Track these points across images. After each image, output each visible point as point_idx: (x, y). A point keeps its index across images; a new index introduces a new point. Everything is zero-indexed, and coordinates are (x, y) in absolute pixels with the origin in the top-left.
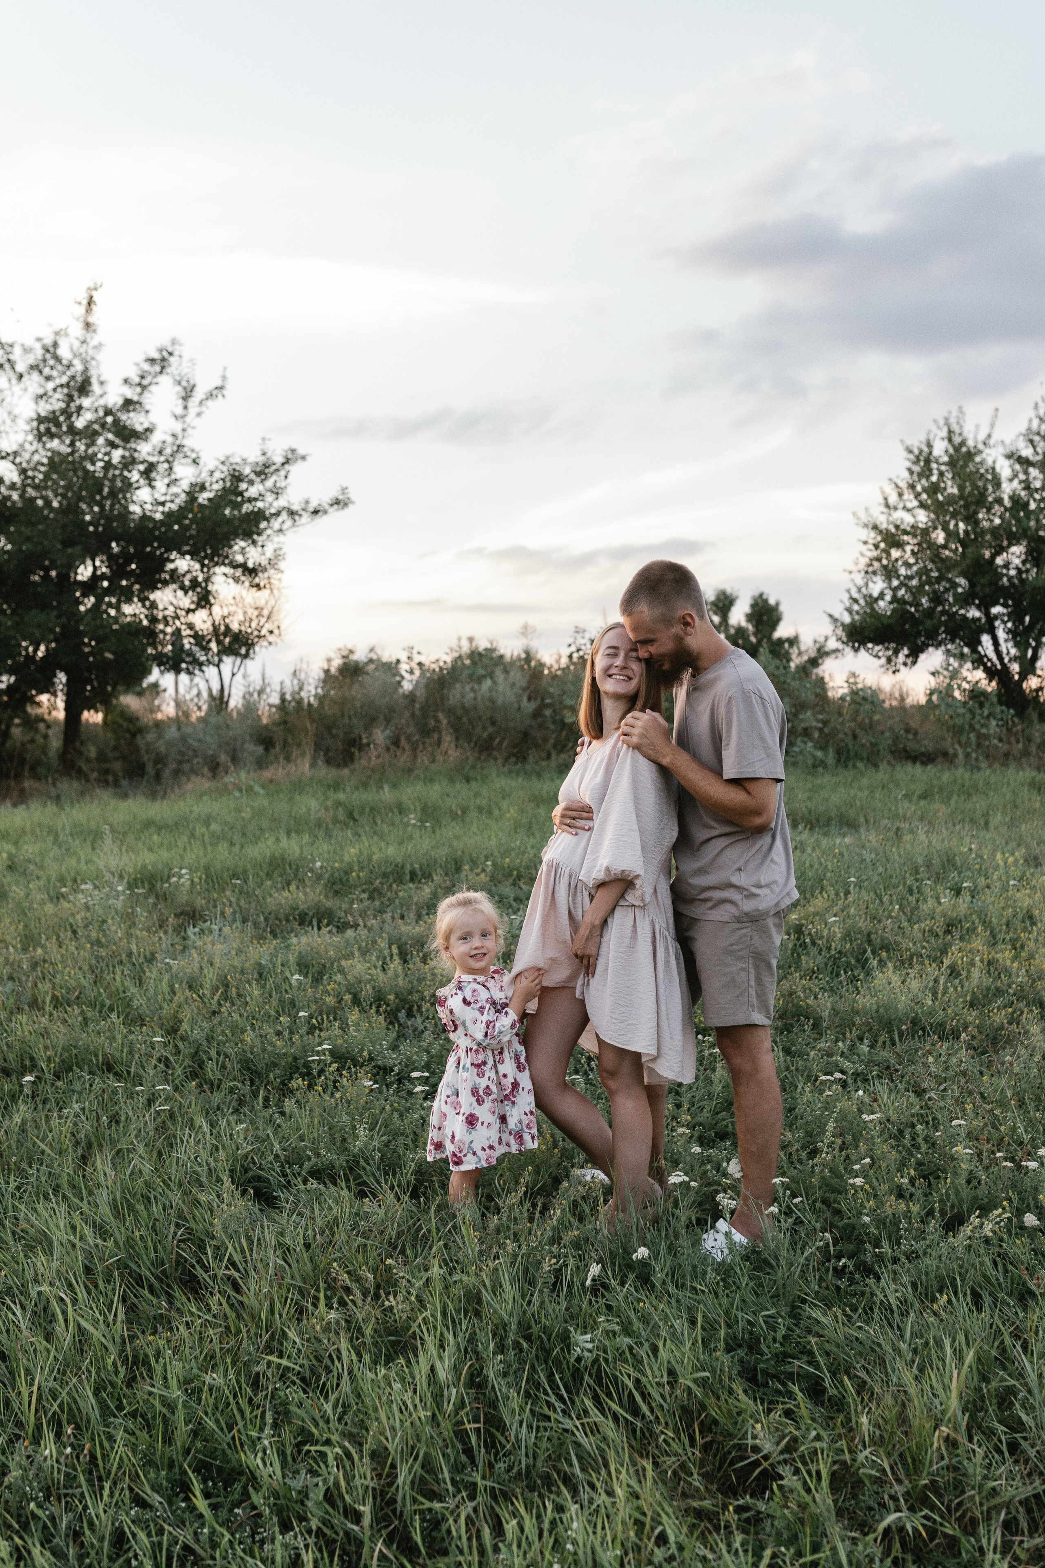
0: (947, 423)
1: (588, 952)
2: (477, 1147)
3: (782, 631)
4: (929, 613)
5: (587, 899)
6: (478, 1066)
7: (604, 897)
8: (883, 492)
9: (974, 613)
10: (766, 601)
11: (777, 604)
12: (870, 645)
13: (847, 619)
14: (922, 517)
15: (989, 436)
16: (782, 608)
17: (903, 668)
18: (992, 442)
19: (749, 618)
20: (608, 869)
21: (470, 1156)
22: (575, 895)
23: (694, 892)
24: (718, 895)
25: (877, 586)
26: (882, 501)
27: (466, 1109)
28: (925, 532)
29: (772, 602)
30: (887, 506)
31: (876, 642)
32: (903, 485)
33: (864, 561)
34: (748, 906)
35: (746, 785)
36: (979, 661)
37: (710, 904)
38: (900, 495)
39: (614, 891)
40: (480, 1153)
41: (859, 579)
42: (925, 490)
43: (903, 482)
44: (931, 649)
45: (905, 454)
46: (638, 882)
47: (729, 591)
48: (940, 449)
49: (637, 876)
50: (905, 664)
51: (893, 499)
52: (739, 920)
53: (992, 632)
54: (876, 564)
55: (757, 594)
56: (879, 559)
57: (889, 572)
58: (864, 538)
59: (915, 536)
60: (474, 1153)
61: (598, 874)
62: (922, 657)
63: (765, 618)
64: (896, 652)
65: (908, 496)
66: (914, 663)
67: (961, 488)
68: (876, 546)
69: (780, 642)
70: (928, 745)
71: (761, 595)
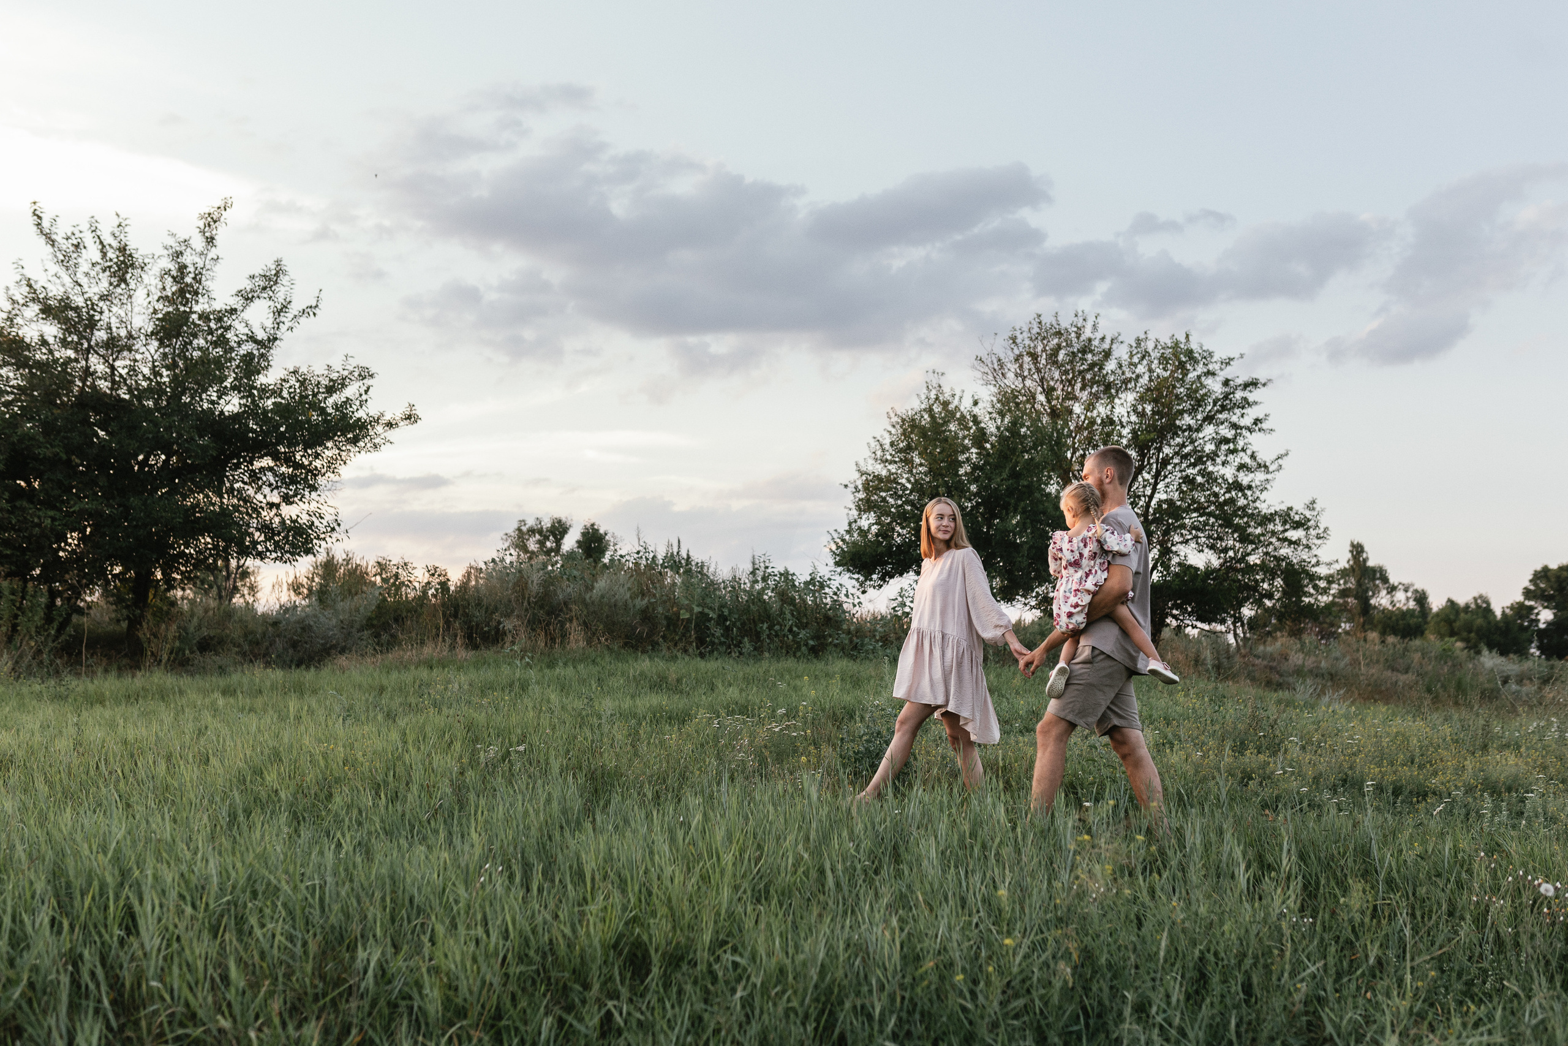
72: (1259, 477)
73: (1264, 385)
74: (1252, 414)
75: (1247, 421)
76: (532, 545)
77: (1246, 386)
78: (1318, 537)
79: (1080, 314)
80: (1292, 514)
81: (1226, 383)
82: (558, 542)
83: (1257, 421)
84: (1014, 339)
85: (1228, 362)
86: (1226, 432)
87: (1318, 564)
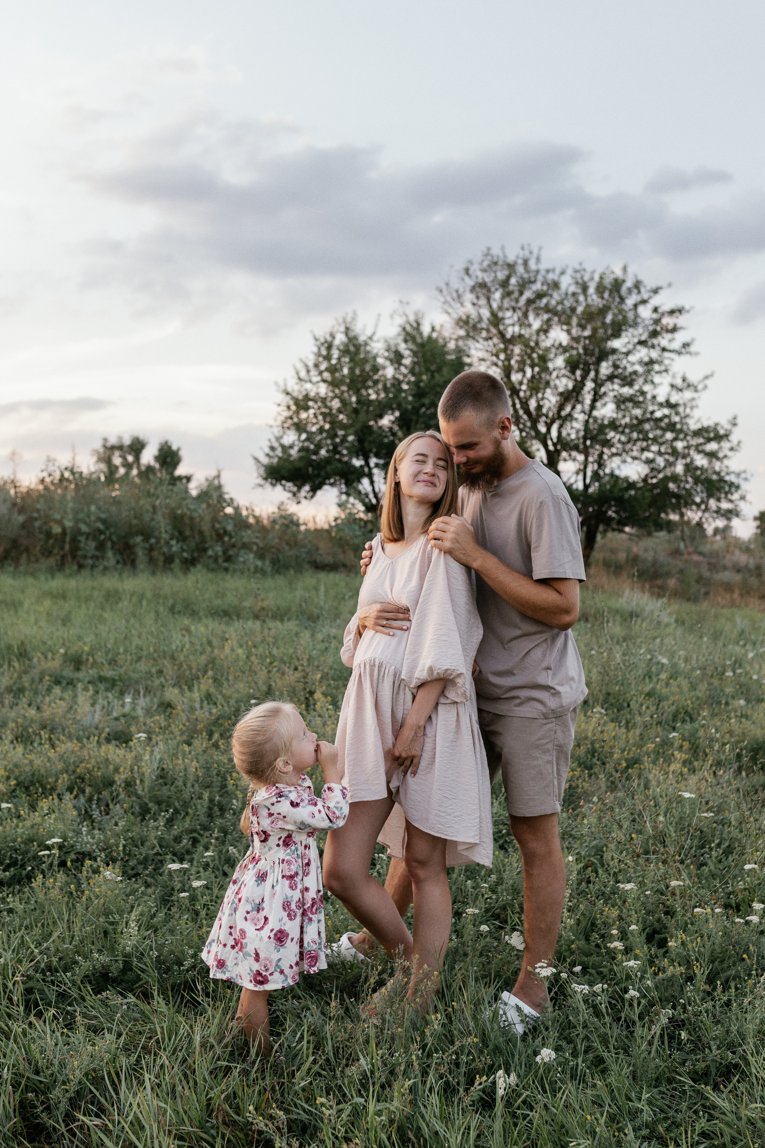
0: (344, 322)
1: (414, 753)
2: (285, 965)
3: (181, 471)
4: (327, 461)
5: (409, 697)
6: (291, 877)
7: (426, 696)
8: (296, 369)
9: (357, 463)
10: (170, 447)
11: (179, 449)
12: (283, 482)
13: (265, 461)
14: (323, 390)
15: (374, 334)
16: (182, 453)
17: (304, 501)
18: (375, 338)
19: (157, 458)
20: (431, 669)
21: (277, 975)
22: (398, 693)
23: (498, 692)
24: (524, 694)
25: (291, 437)
26: (296, 376)
27: (273, 924)
28: (324, 400)
29: (174, 447)
30: (300, 379)
31: (288, 480)
32: (311, 364)
33: (281, 419)
34: (552, 703)
35: (557, 585)
36: (361, 496)
37: (517, 701)
38: (308, 371)
39: (435, 690)
40: (287, 971)
41: (277, 431)
42: (327, 370)
43: (311, 361)
44: (326, 487)
45: (312, 341)
46: (460, 681)
47: (141, 437)
48: (340, 339)
49: (459, 675)
50: (306, 498)
51: (303, 374)
52: (545, 717)
53: (370, 476)
54: (290, 422)
55: (163, 441)
56: (291, 418)
57: (299, 427)
58: (278, 401)
59: (316, 402)
60: (282, 972)
61: (421, 673)
62: (319, 493)
63: (169, 460)
64: (299, 488)
65: (314, 372)
66: (312, 497)
67: (352, 370)
68: (289, 407)
69: (180, 478)
70: (329, 560)
71: (166, 443)
72: (688, 394)
73: (688, 311)
74: (680, 338)
75: (676, 345)
76: (117, 460)
77: (672, 312)
78: (732, 449)
79: (526, 247)
80: (719, 428)
81: (656, 310)
82: (137, 458)
83: (686, 345)
84: (467, 271)
85: (656, 291)
86: (654, 354)
87: (728, 474)
